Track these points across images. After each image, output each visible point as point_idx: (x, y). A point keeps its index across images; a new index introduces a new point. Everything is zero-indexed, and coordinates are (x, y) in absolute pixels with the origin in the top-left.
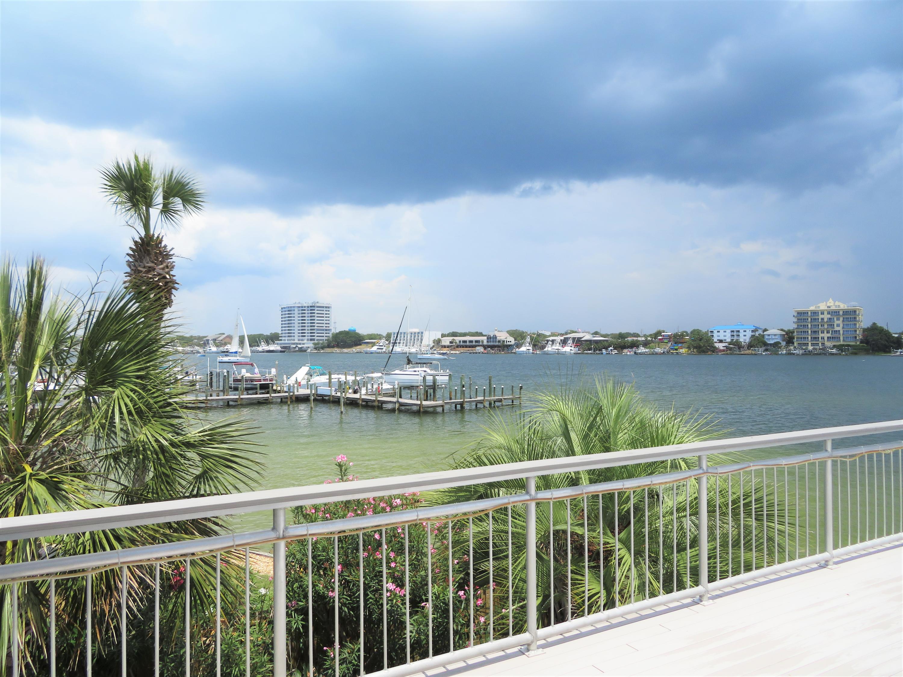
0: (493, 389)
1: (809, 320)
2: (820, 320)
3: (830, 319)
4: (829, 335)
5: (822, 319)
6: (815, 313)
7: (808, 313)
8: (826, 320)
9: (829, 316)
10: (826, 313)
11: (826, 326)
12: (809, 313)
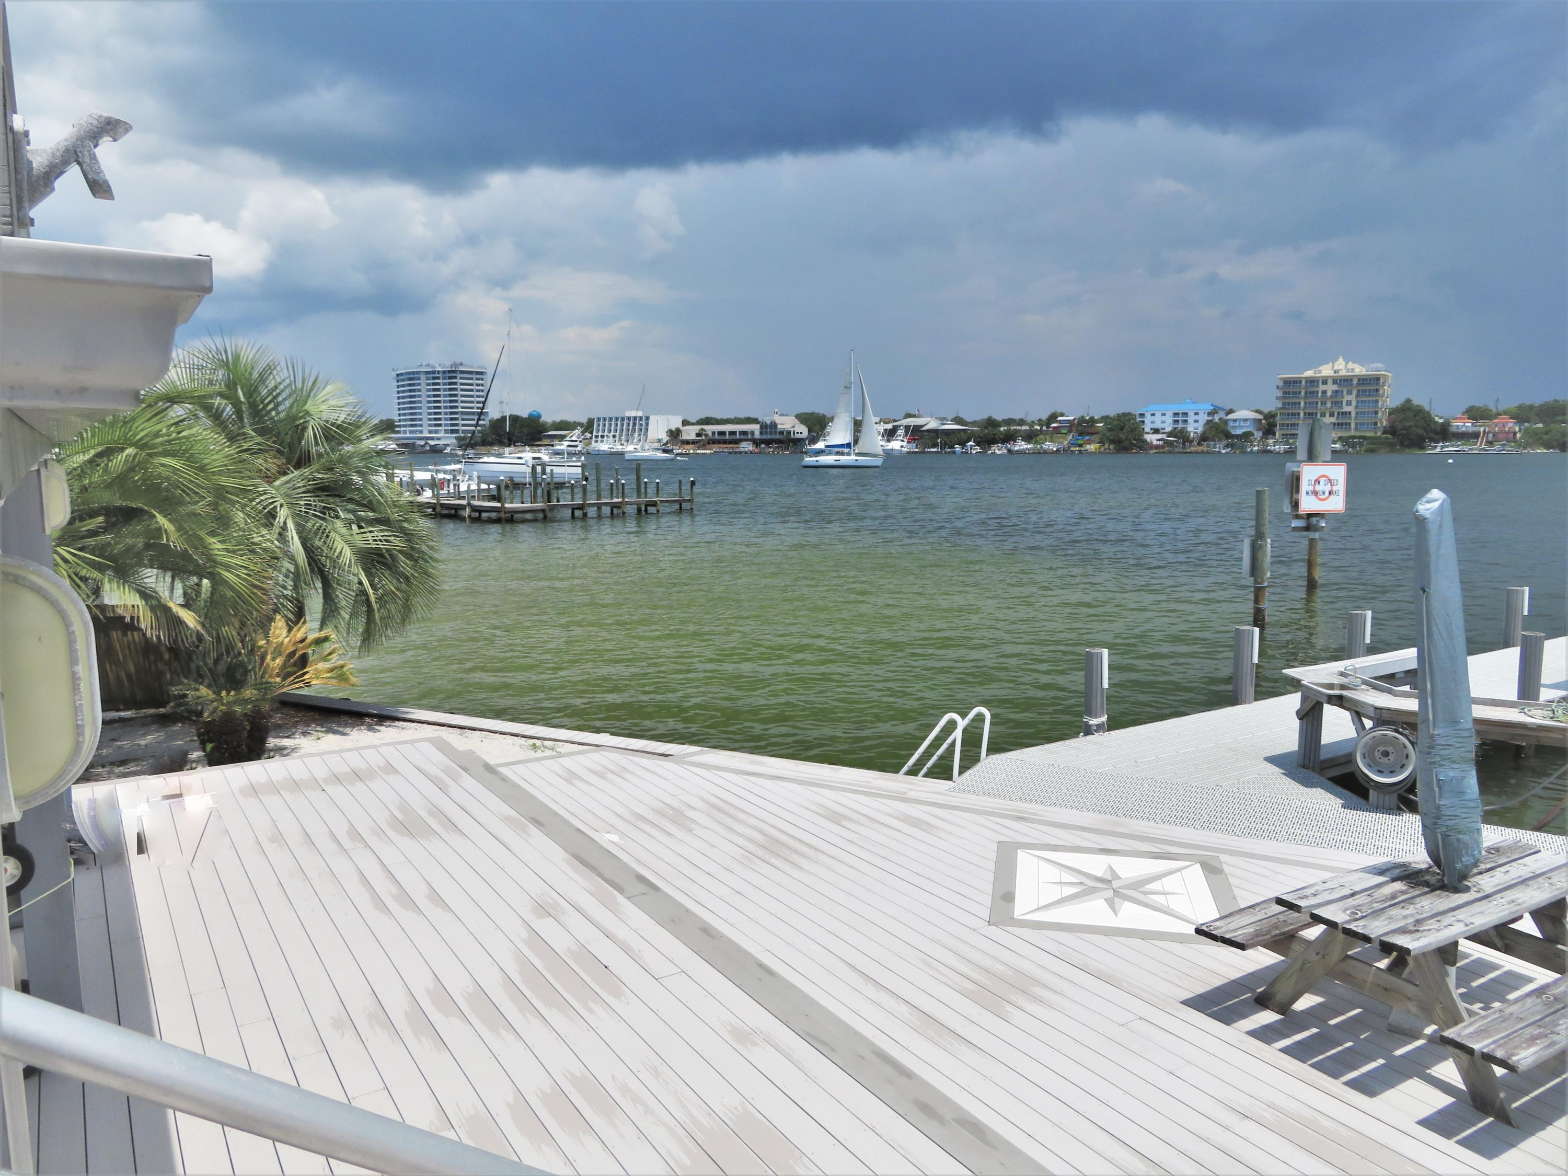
0: (643, 486)
1: (1303, 393)
2: (1320, 394)
3: (1336, 391)
4: (1333, 420)
5: (1324, 392)
6: (1312, 382)
7: (1301, 382)
8: (1329, 394)
9: (1335, 387)
10: (1330, 382)
11: (1329, 405)
12: (1303, 383)
